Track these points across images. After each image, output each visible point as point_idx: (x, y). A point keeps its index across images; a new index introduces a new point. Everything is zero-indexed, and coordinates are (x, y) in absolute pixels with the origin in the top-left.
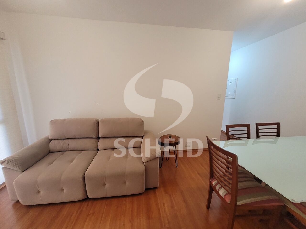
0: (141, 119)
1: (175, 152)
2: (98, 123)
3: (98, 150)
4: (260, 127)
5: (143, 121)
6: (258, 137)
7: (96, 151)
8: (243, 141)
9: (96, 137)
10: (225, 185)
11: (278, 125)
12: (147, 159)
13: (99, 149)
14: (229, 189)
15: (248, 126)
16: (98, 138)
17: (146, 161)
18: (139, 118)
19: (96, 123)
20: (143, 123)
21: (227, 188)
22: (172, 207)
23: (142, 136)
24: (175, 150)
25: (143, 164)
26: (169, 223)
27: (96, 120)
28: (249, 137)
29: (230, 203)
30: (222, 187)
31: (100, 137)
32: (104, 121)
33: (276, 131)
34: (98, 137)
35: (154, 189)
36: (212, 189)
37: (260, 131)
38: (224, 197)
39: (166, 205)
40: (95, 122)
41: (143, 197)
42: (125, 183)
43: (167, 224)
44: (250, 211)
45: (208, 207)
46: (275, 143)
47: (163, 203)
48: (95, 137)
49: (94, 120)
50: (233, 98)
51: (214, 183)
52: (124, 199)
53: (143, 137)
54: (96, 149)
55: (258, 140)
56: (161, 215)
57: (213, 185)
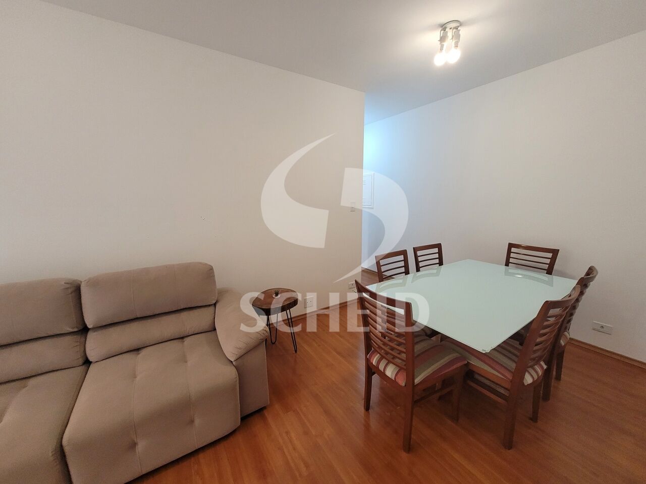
0: (206, 264)
1: (290, 321)
2: (76, 290)
3: (87, 363)
4: (419, 253)
5: (211, 269)
6: (418, 270)
7: (83, 367)
8: (399, 279)
9: (76, 330)
10: (394, 357)
11: (439, 246)
12: (240, 351)
13: (91, 359)
14: (400, 361)
15: (404, 253)
16: (84, 330)
17: (238, 356)
18: (200, 263)
19: (70, 291)
20: (213, 272)
21: (397, 360)
22: (306, 433)
23: (214, 302)
24: (289, 317)
25: (231, 364)
26: (307, 466)
27: (71, 284)
28: (407, 272)
29: (405, 386)
30: (389, 362)
31: (90, 326)
32: (96, 283)
33: (438, 257)
34: (81, 327)
35: (260, 411)
36: (371, 370)
37: (420, 259)
38: (395, 378)
39: (293, 435)
40: (68, 288)
41: (239, 438)
42: (192, 421)
43: (305, 469)
44: (424, 390)
45: (367, 407)
46: (437, 274)
47: (287, 433)
48: (71, 330)
49: (63, 283)
50: (370, 207)
51: (374, 361)
52: (193, 460)
53: (215, 305)
54: (81, 361)
55: (419, 274)
56: (289, 457)
57: (374, 363)
